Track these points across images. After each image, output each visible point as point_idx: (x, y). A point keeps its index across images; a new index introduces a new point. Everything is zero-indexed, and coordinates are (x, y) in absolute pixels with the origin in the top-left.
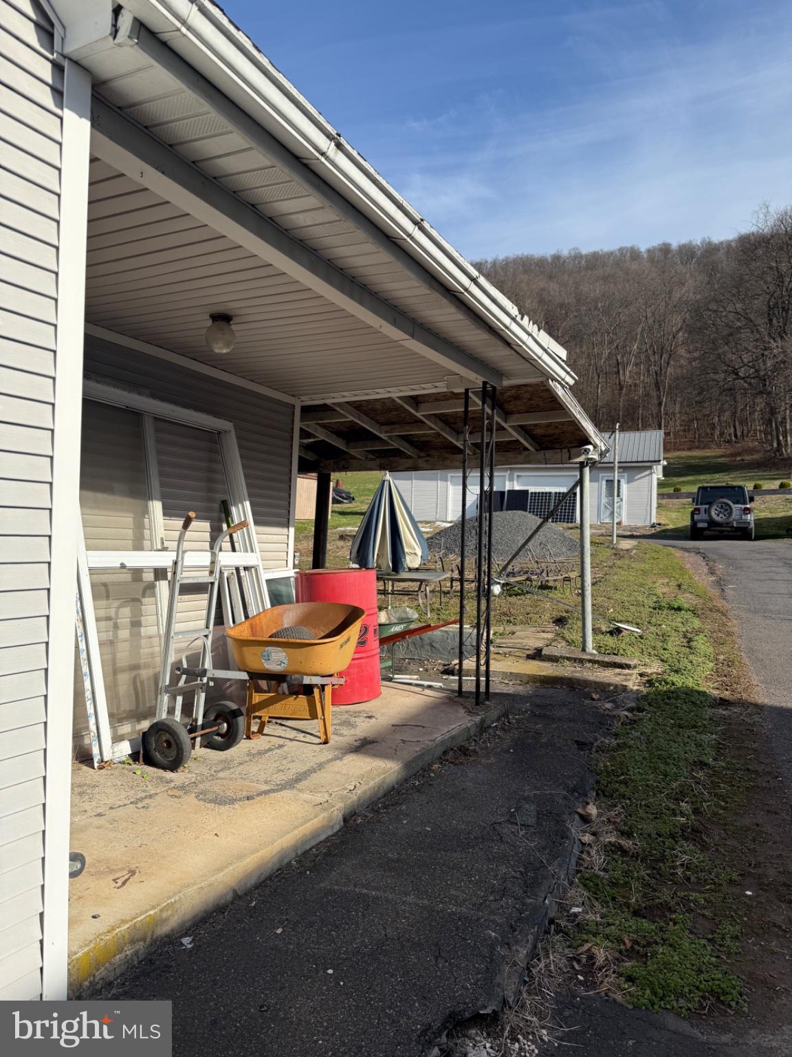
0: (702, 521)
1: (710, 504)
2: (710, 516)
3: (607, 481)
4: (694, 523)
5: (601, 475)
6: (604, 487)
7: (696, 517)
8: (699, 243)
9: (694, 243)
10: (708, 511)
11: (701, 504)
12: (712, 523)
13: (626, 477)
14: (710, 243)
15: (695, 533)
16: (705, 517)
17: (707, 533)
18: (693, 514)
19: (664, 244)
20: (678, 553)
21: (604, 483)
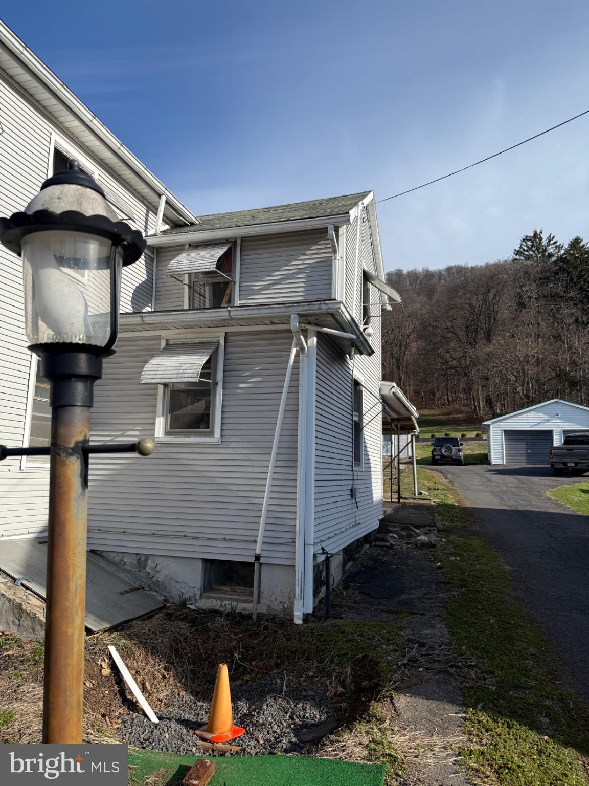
0: (438, 455)
1: (441, 446)
2: (441, 452)
4: (433, 456)
7: (434, 453)
8: (421, 271)
9: (418, 270)
10: (440, 450)
11: (437, 446)
12: (442, 456)
14: (428, 271)
15: (434, 461)
16: (439, 453)
17: (439, 462)
18: (433, 451)
19: (398, 270)
20: (429, 471)
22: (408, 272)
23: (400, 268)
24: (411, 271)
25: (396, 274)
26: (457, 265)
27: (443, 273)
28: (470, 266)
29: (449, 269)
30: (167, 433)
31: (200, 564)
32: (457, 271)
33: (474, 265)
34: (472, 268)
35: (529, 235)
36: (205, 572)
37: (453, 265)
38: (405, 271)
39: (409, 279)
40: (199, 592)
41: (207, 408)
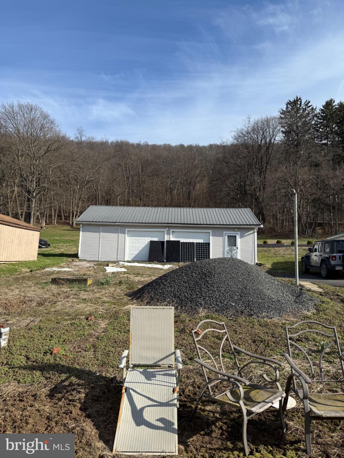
3: (228, 236)
5: (224, 232)
6: (226, 240)
13: (239, 234)
21: (226, 237)
23: (183, 143)
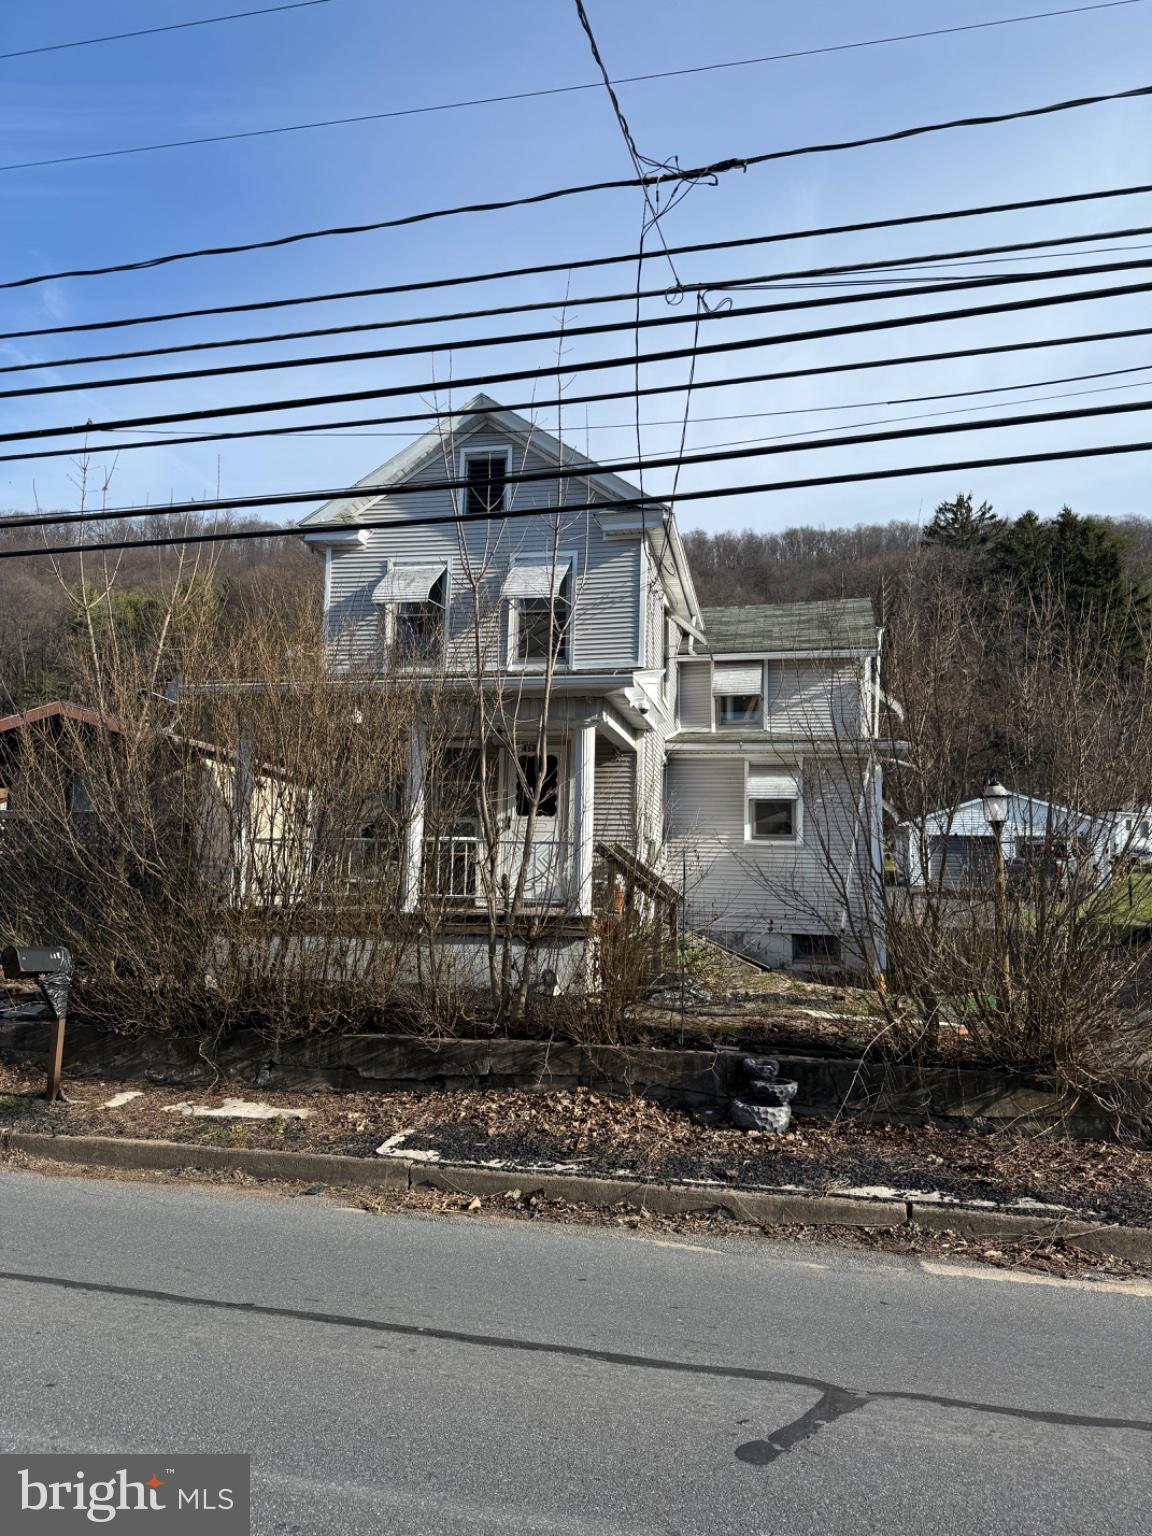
22: (716, 538)
24: (722, 536)
25: (694, 540)
26: (805, 526)
27: (779, 540)
28: (828, 529)
29: (791, 535)
30: (754, 838)
31: (790, 938)
32: (805, 538)
33: (835, 528)
34: (833, 534)
35: (950, 502)
36: (793, 942)
37: (798, 527)
38: (710, 536)
39: (718, 550)
40: (790, 959)
41: (789, 817)
